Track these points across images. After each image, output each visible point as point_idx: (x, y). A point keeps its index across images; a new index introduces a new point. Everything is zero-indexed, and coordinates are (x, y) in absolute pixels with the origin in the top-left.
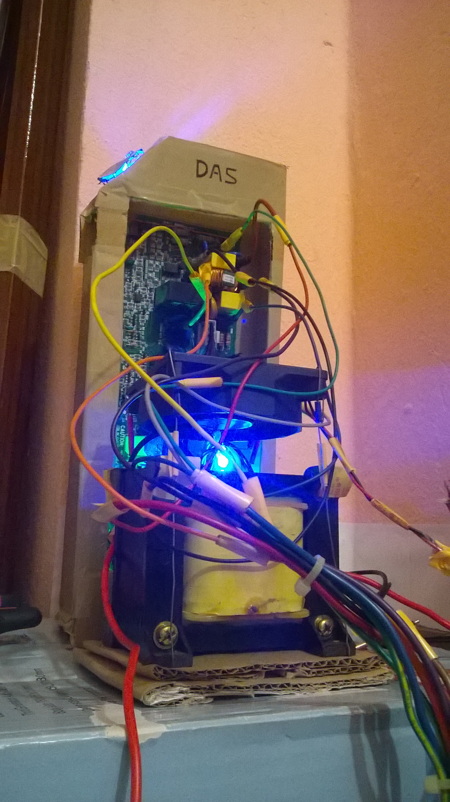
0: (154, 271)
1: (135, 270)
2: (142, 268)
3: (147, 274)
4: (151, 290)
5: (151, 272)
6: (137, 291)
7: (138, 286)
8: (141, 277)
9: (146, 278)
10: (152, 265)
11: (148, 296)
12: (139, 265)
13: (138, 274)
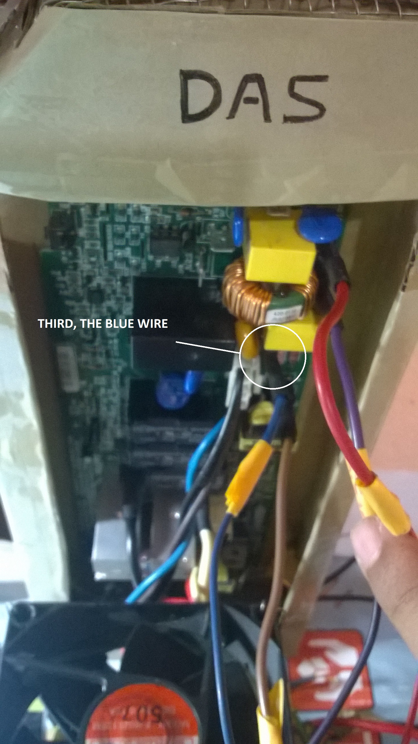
0: (127, 245)
1: (83, 246)
2: (99, 243)
3: (113, 251)
4: (124, 280)
5: (122, 247)
6: (94, 284)
7: (95, 276)
8: (98, 258)
9: (110, 258)
10: (122, 236)
11: (119, 290)
12: (91, 236)
13: (92, 253)
